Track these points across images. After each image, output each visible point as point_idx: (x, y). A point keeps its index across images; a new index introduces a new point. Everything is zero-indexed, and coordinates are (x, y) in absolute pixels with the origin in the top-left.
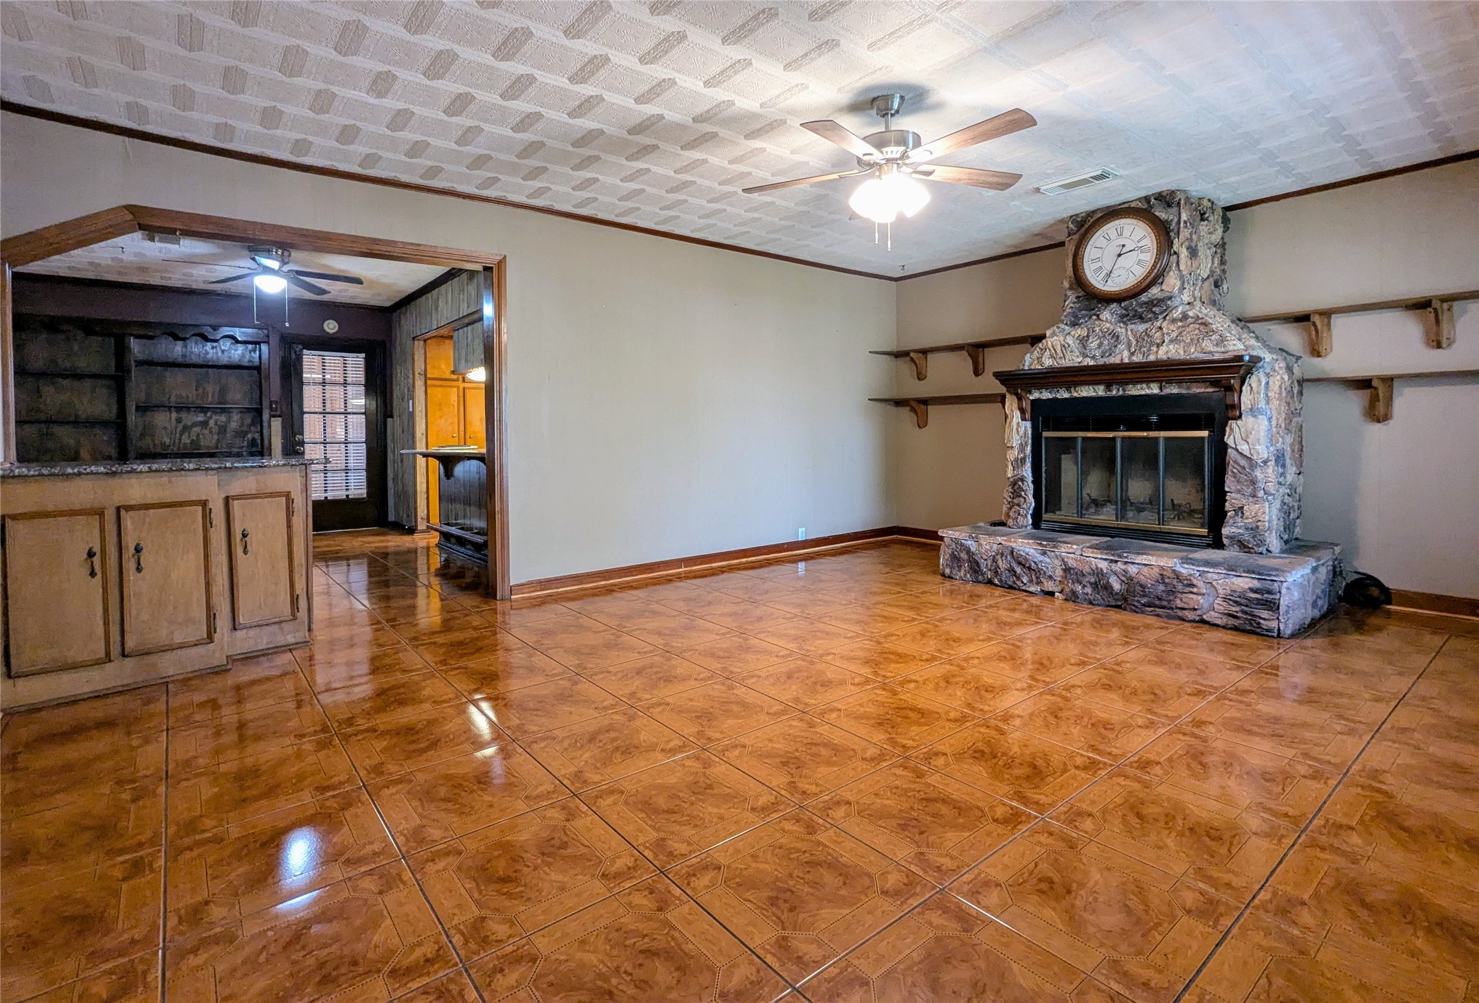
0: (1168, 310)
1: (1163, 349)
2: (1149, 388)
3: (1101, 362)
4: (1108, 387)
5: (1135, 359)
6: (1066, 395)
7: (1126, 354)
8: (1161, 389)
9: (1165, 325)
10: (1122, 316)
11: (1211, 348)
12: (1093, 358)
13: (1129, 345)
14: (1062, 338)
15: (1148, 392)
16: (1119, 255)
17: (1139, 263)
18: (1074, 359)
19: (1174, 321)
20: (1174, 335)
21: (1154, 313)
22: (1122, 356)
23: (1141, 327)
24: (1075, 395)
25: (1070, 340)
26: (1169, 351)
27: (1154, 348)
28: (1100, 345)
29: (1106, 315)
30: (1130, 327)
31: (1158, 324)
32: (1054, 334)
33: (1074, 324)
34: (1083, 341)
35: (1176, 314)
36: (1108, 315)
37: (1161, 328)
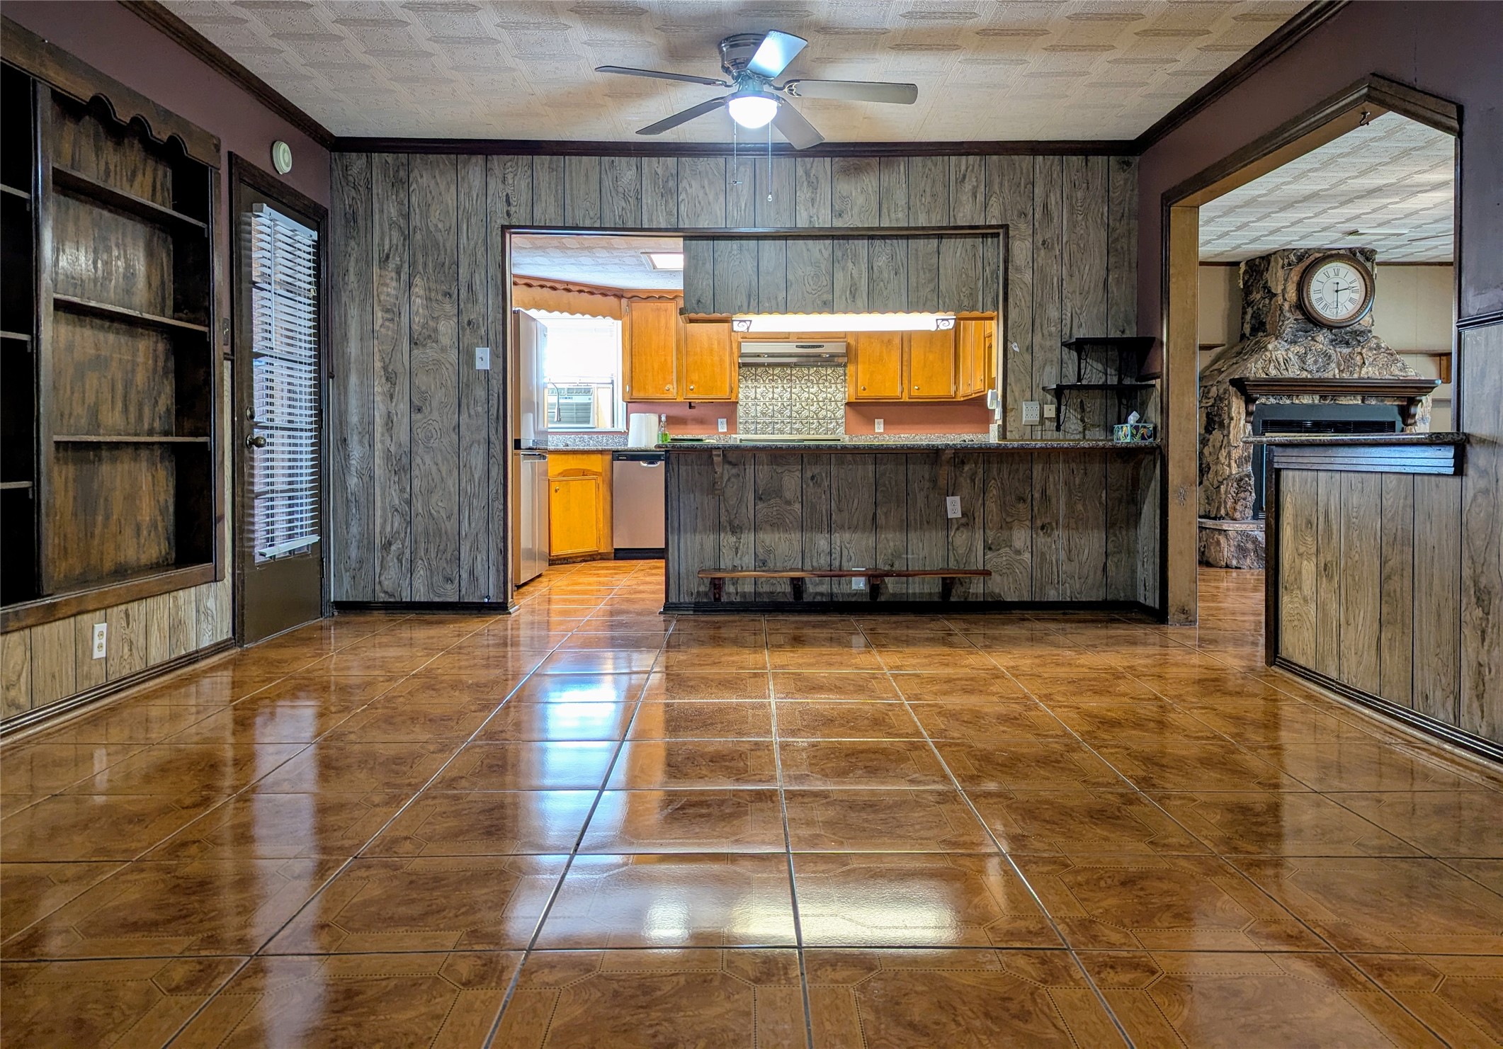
0: (1368, 340)
1: (1364, 370)
2: (1355, 399)
3: (1317, 376)
4: (1323, 397)
5: (1345, 375)
6: (1288, 402)
7: (1337, 371)
8: (1363, 401)
9: (1364, 351)
10: (1332, 341)
11: (1397, 372)
12: (1310, 372)
13: (1339, 365)
14: (1284, 353)
15: (1355, 402)
16: (1337, 291)
17: (1351, 300)
18: (1294, 372)
19: (1371, 349)
20: (1371, 360)
21: (1359, 341)
22: (1333, 372)
23: (1346, 351)
24: (1297, 402)
25: (1291, 355)
26: (1370, 372)
27: (1357, 368)
28: (1316, 362)
29: (1320, 338)
30: (1338, 350)
31: (1359, 349)
32: (1276, 349)
33: (1294, 342)
34: (1302, 358)
35: (1373, 344)
36: (1322, 338)
37: (1361, 353)
